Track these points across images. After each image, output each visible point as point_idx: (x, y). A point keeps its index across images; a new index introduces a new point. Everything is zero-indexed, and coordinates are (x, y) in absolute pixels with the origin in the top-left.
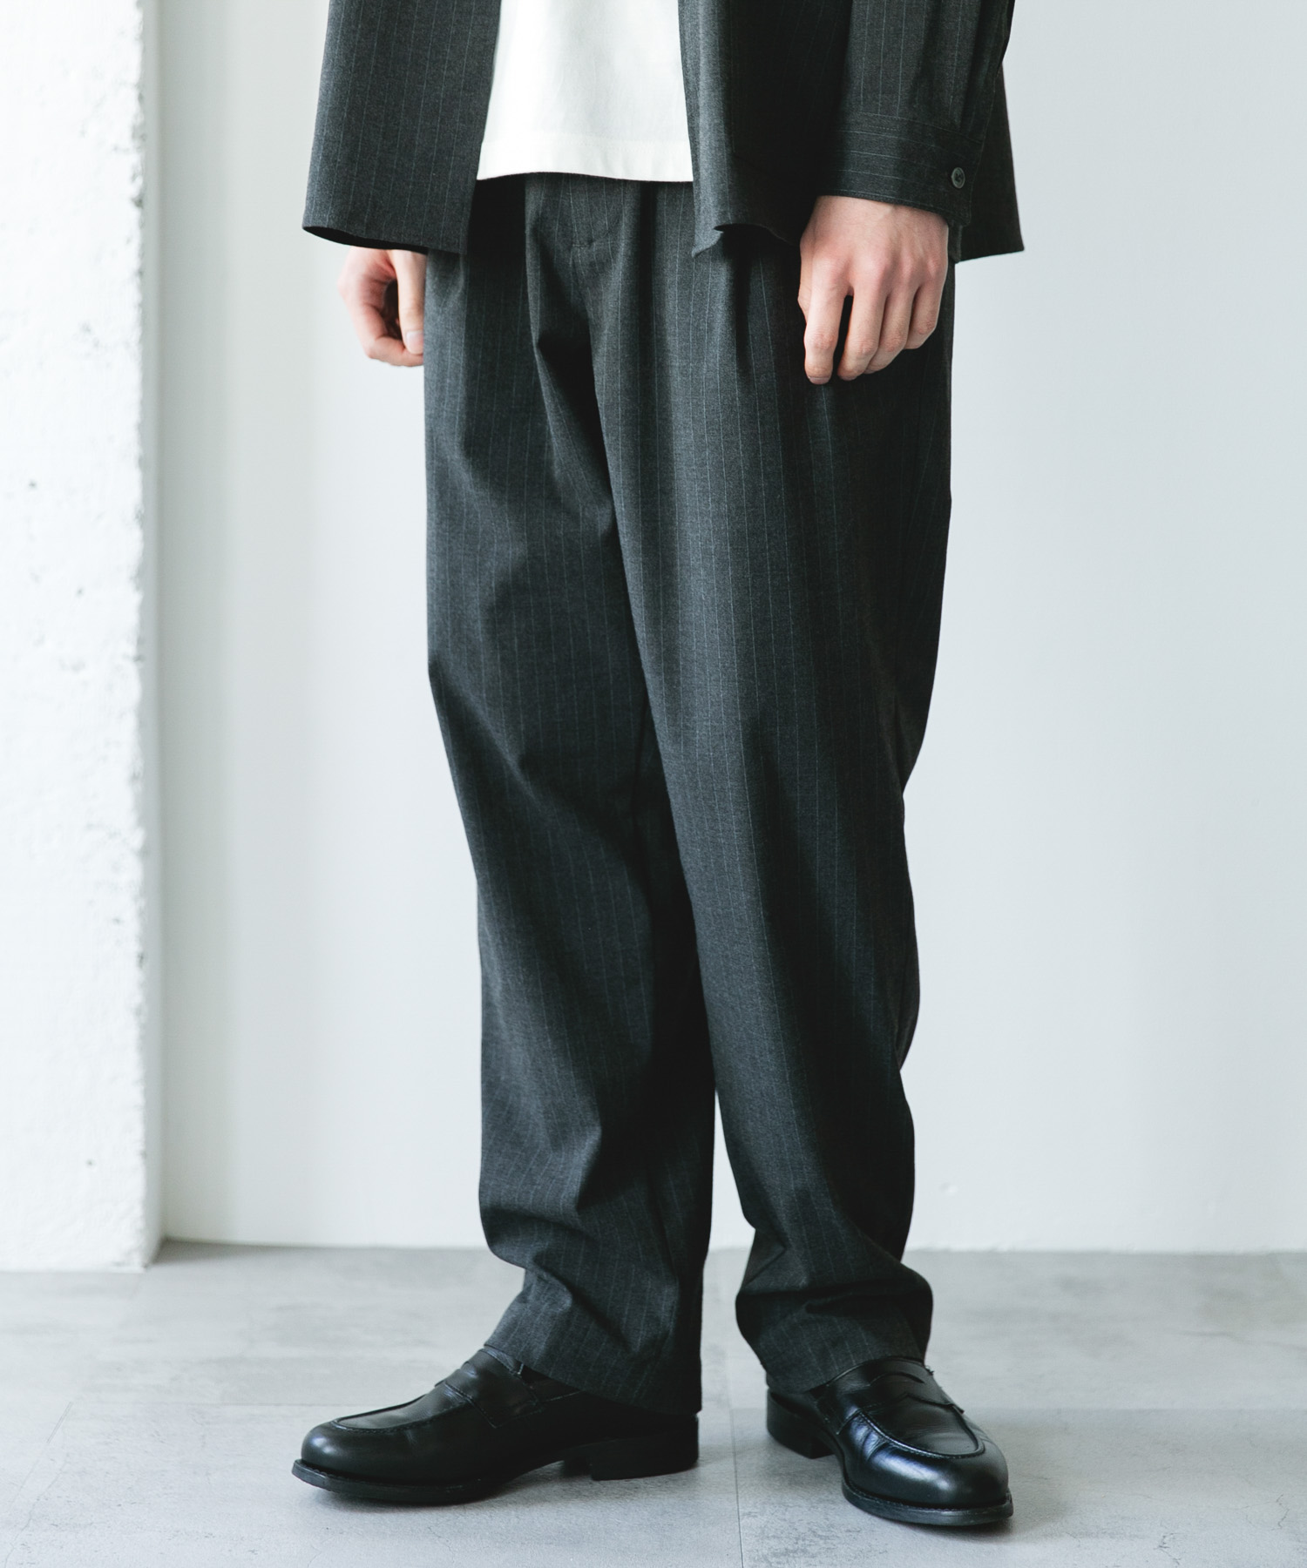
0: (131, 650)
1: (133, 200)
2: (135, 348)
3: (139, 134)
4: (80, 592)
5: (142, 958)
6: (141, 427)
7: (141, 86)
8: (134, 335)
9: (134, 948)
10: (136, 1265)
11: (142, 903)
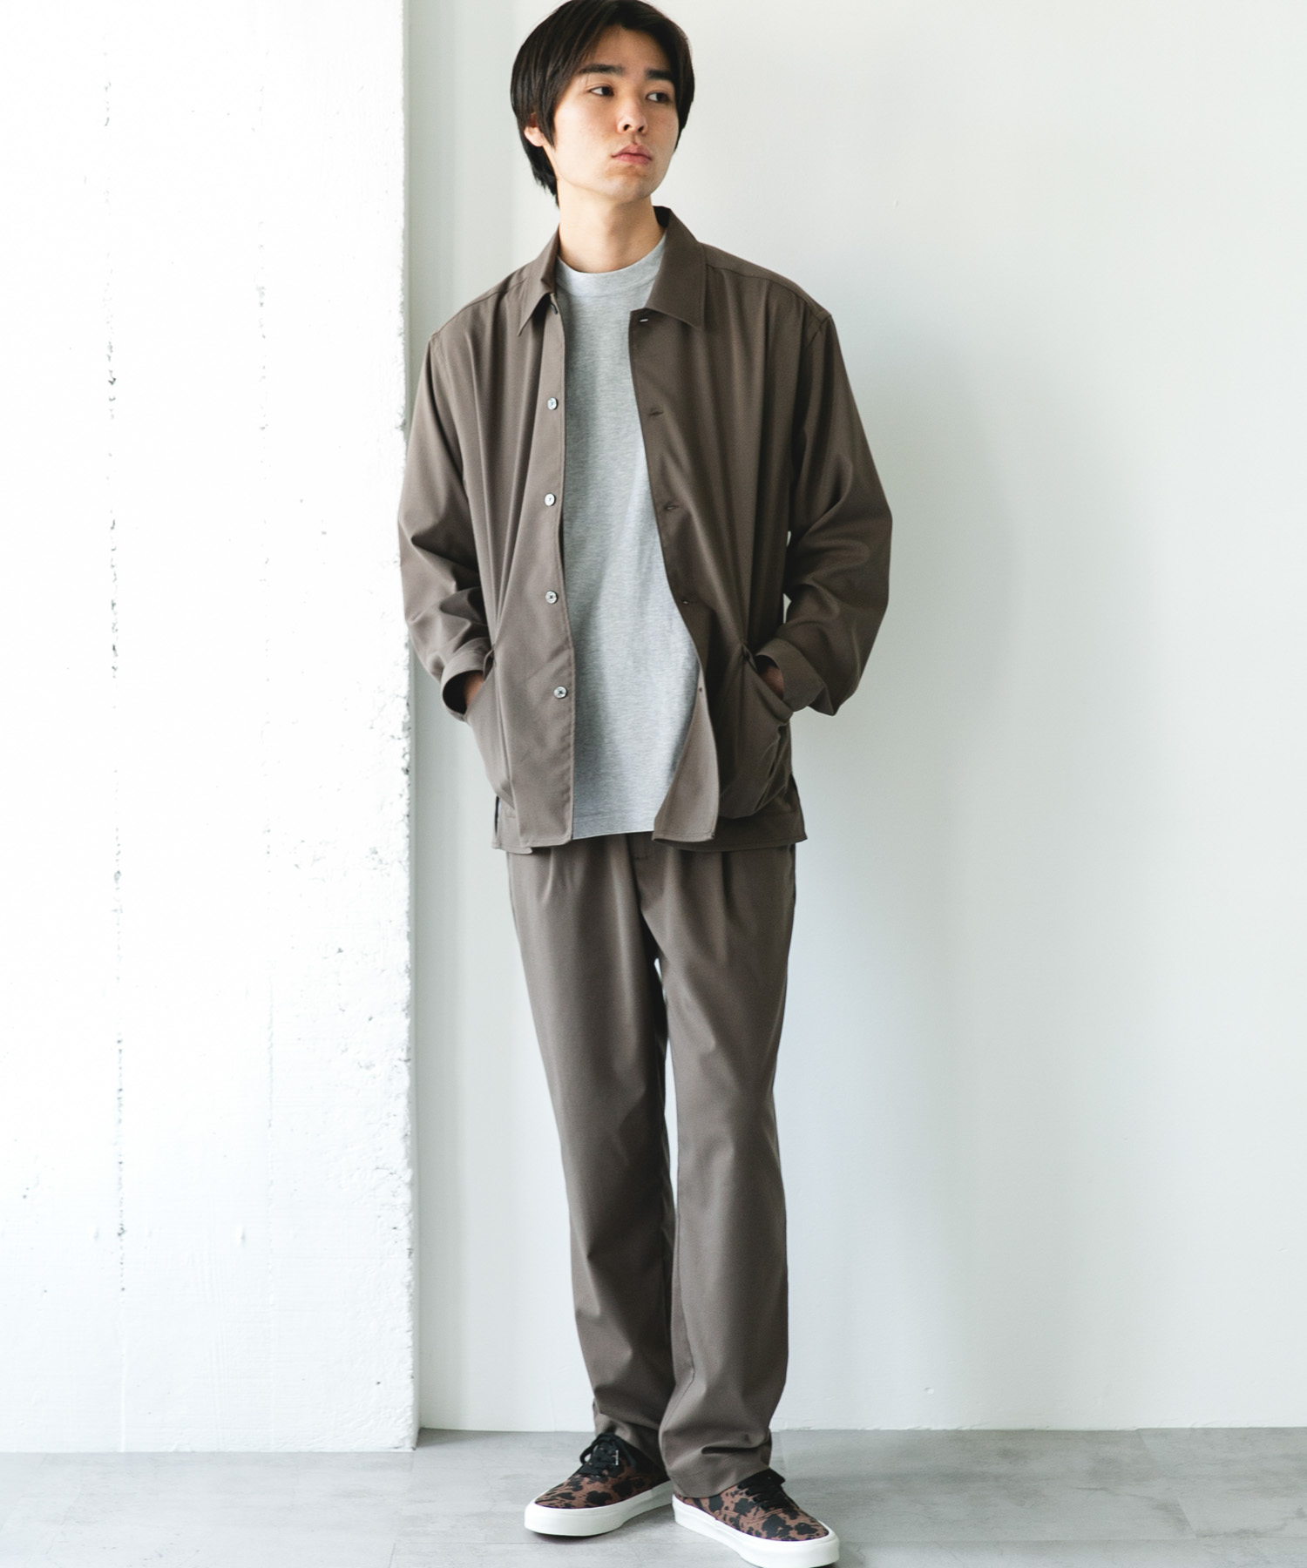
0: (404, 1056)
1: (403, 769)
2: (406, 864)
3: (406, 728)
4: (370, 1019)
5: (411, 1251)
7: (408, 698)
8: (405, 855)
9: (406, 1245)
10: (408, 1446)
11: (411, 1216)
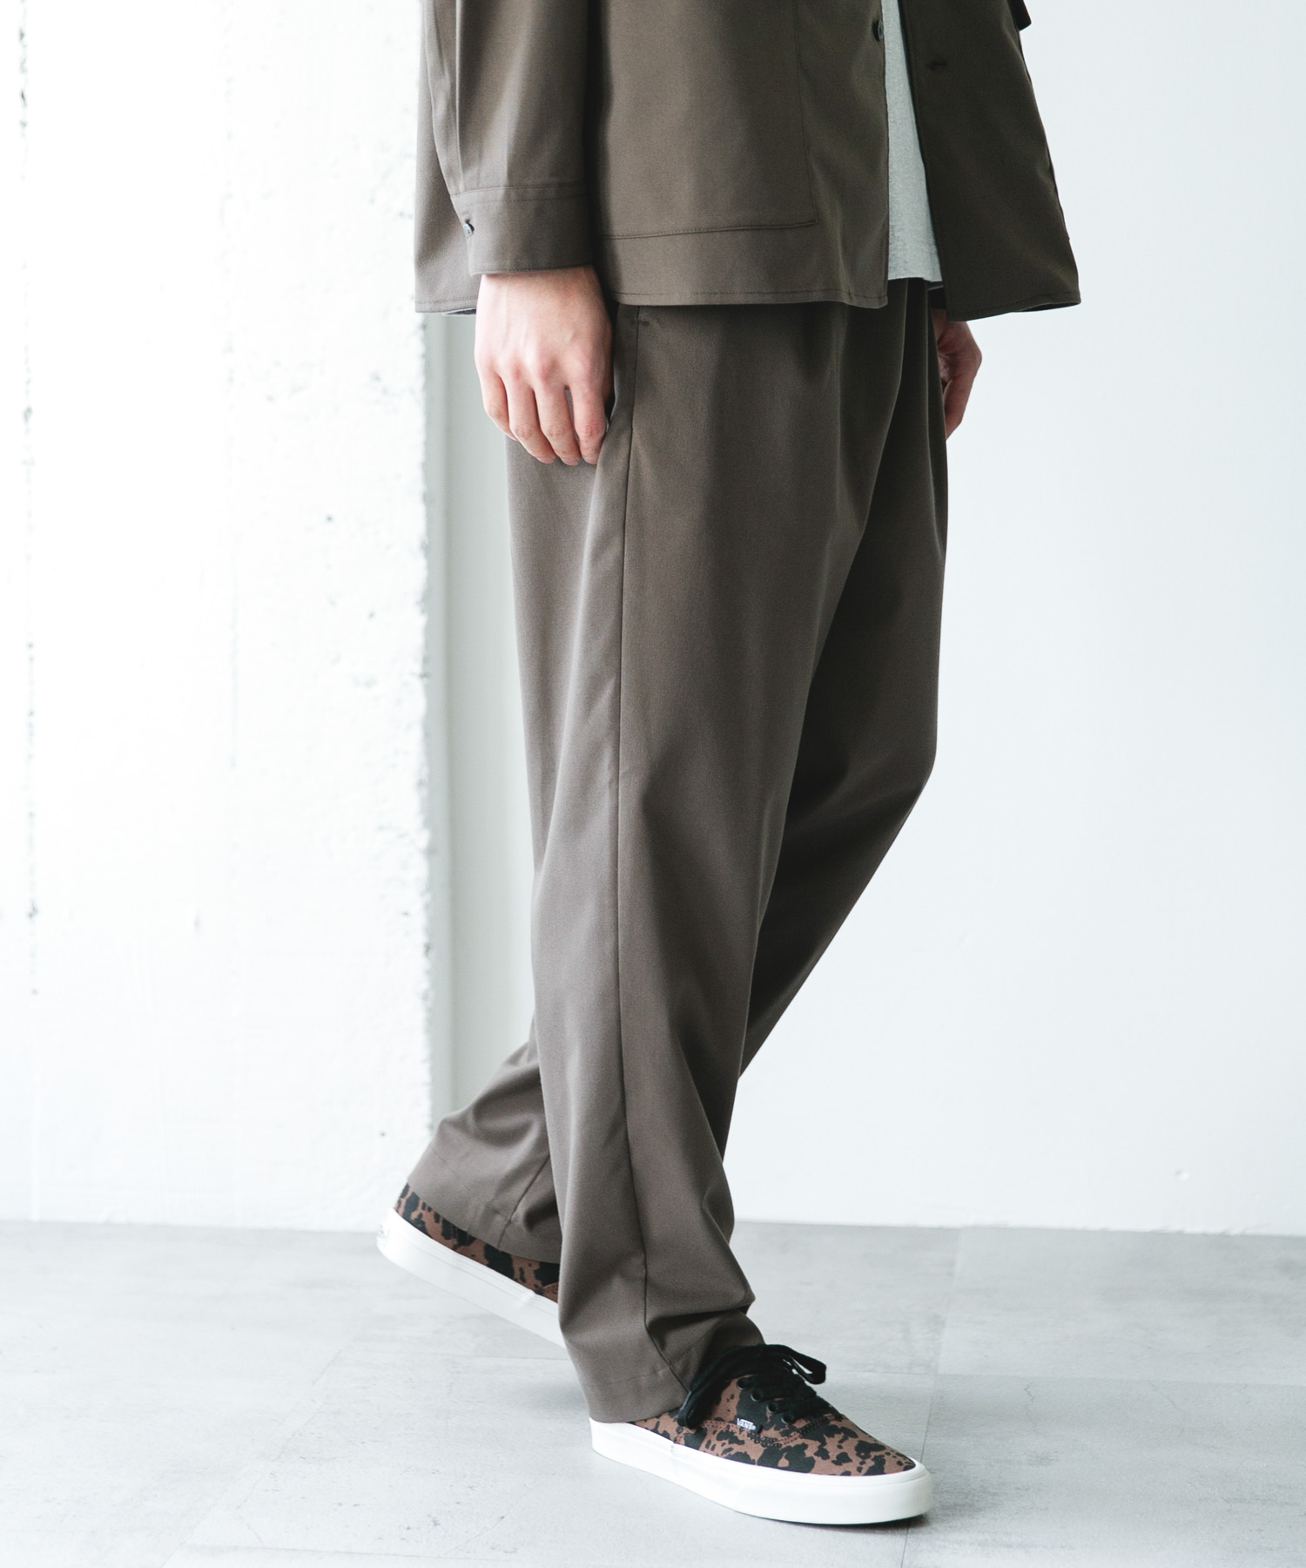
0: (417, 668)
2: (420, 395)
4: (372, 615)
5: (428, 948)
6: (426, 466)
8: (418, 382)
9: (421, 939)
11: (428, 897)
